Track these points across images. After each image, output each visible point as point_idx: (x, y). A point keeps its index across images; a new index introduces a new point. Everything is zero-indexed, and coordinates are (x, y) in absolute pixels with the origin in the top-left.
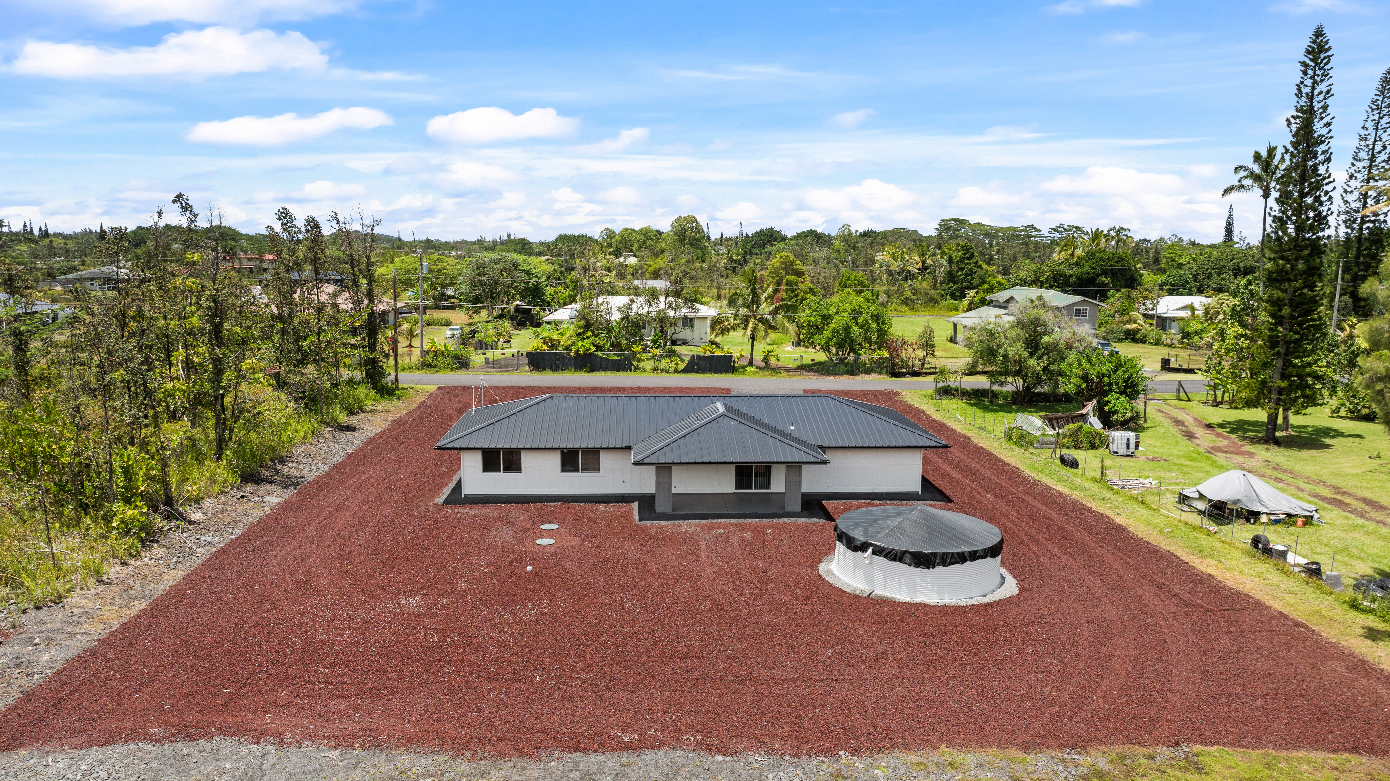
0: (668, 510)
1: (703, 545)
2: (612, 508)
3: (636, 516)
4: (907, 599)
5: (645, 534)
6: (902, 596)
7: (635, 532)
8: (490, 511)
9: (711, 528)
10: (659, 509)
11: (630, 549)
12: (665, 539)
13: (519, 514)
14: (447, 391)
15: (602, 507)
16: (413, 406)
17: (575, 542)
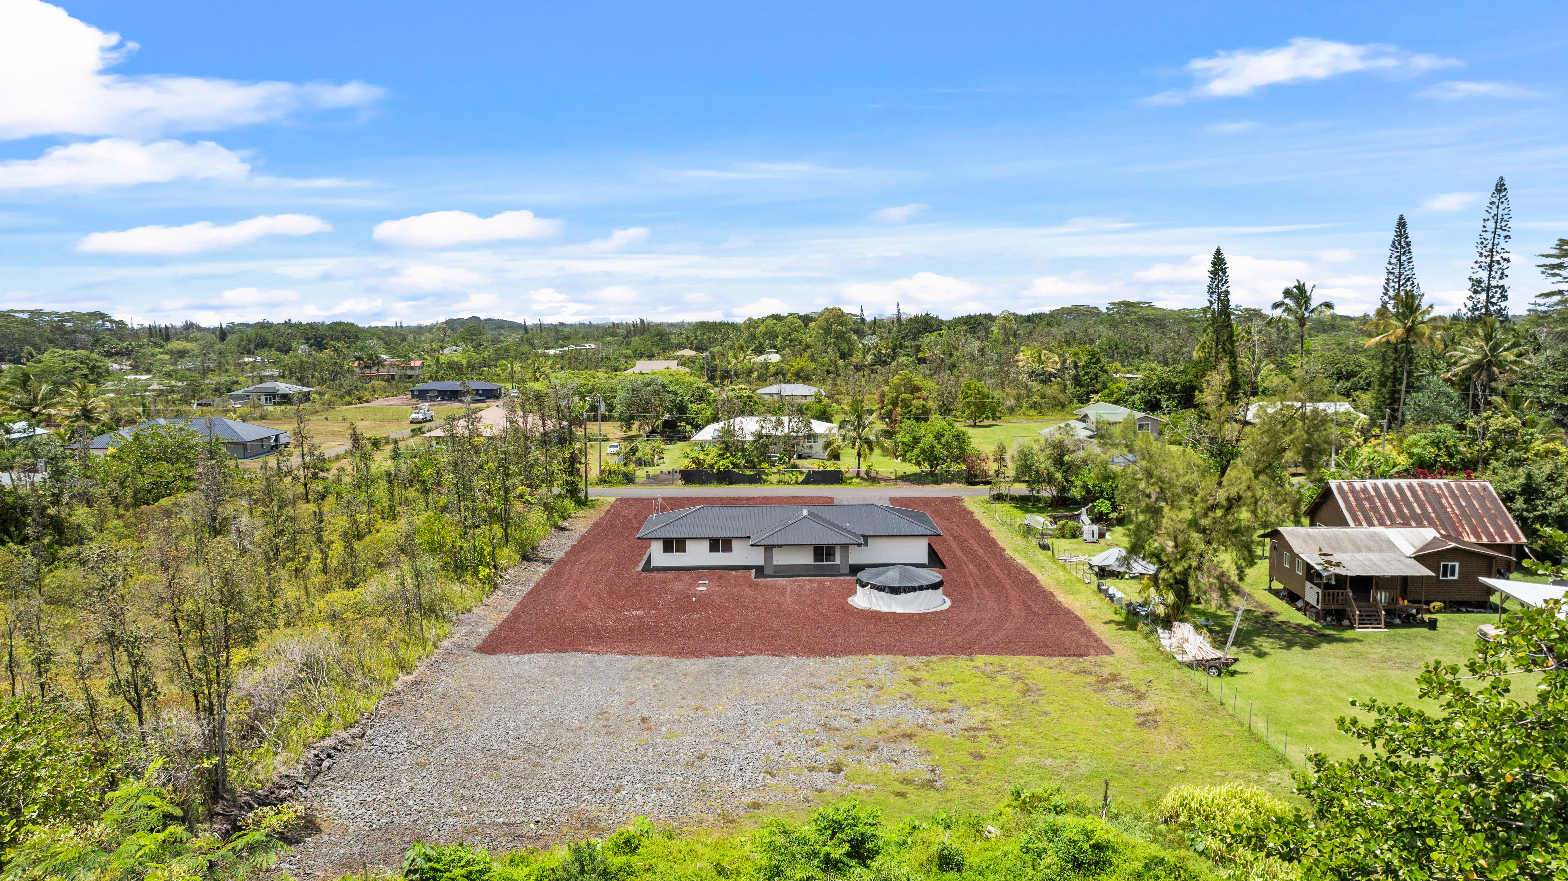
0: (771, 573)
1: (789, 590)
2: (739, 573)
3: (753, 576)
4: (887, 610)
5: (757, 585)
6: (885, 609)
7: (751, 584)
8: (669, 575)
9: (795, 581)
10: (766, 573)
11: (748, 592)
12: (767, 587)
13: (685, 576)
14: (623, 502)
15: (734, 572)
16: (602, 514)
17: (718, 589)
